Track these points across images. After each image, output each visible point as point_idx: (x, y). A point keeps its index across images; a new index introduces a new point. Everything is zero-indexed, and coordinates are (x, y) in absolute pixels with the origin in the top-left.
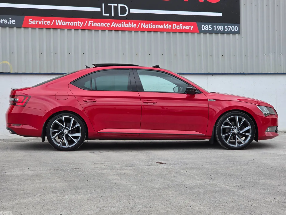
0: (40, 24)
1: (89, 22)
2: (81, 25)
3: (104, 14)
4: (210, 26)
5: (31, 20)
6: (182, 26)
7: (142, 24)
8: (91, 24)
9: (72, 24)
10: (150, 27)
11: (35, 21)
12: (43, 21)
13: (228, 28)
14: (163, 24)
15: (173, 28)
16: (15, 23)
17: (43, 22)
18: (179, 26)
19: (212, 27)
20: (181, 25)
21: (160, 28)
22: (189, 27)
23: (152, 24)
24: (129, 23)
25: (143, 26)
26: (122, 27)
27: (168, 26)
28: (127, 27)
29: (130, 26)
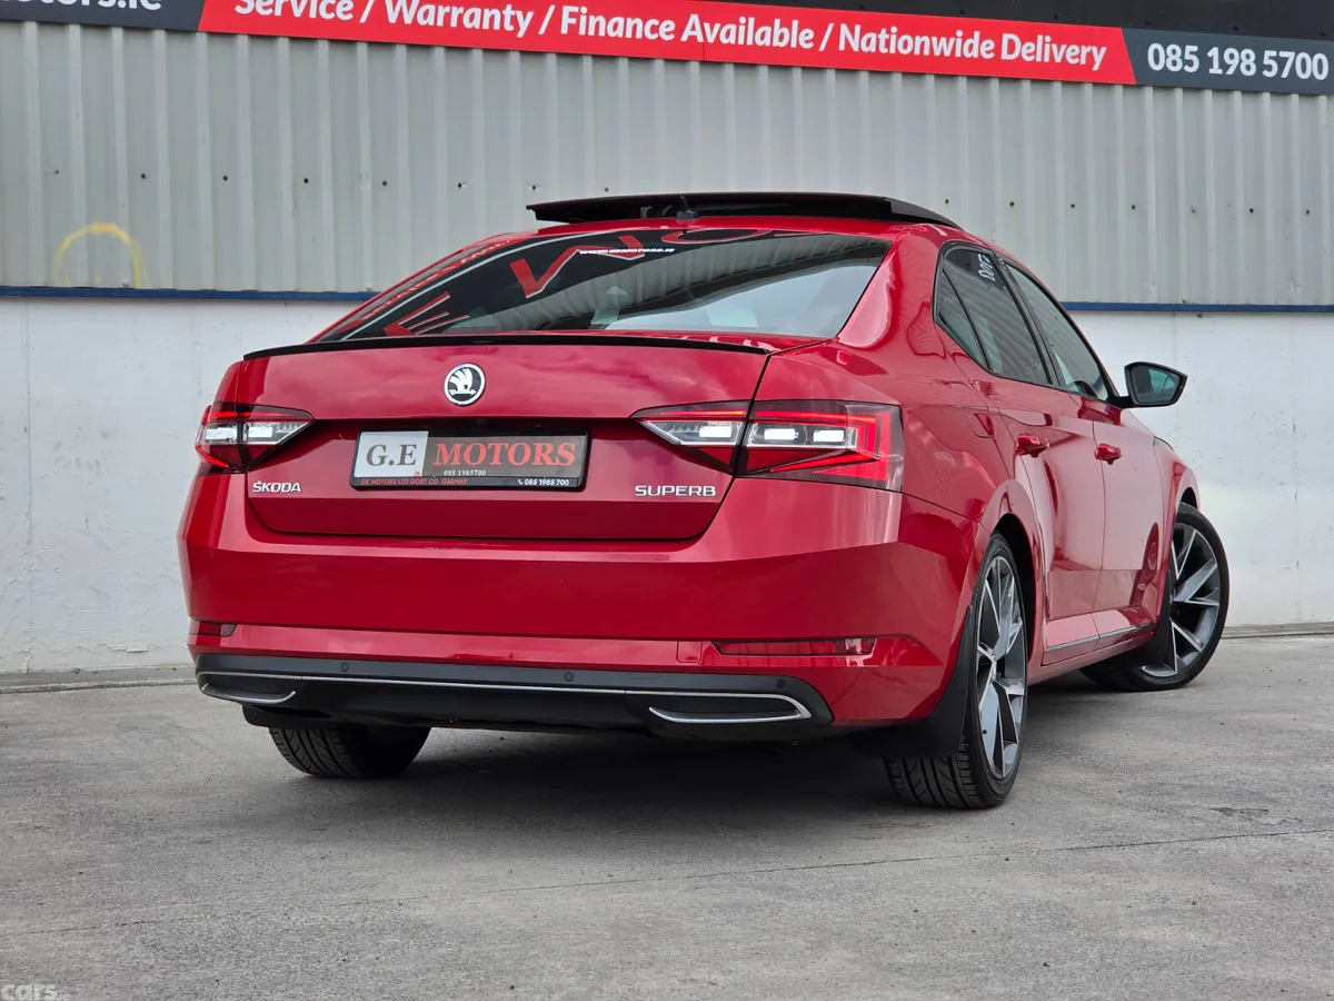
0: (297, 13)
1: (567, 10)
2: (524, 24)
4: (1189, 48)
6: (1047, 46)
7: (844, 28)
8: (573, 21)
9: (472, 18)
10: (883, 50)
13: (1282, 62)
14: (950, 34)
15: (1005, 56)
16: (158, 7)
18: (1035, 43)
19: (1202, 54)
20: (1044, 42)
21: (937, 53)
23: (894, 29)
24: (777, 22)
26: (741, 42)
27: (976, 47)
28: (767, 42)
29: (781, 38)
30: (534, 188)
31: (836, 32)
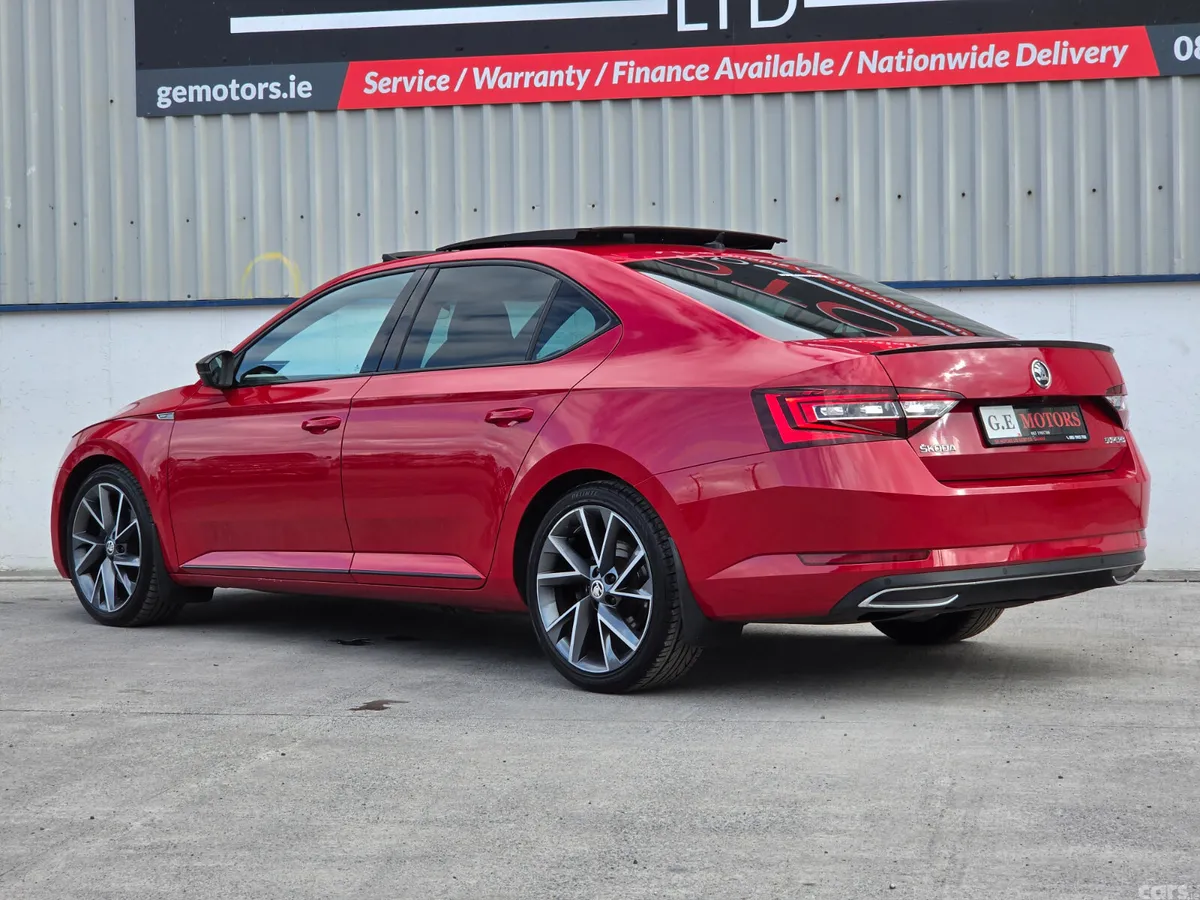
0: (409, 89)
1: (618, 65)
2: (582, 80)
3: (682, 26)
5: (372, 78)
6: (1065, 51)
7: (863, 55)
8: (623, 73)
9: (541, 79)
10: (899, 69)
11: (388, 79)
12: (421, 79)
14: (965, 49)
15: (1020, 63)
16: (309, 95)
17: (422, 82)
18: (1053, 50)
20: (1062, 47)
21: (952, 67)
22: (1105, 50)
23: (911, 51)
24: (800, 56)
25: (865, 67)
26: (767, 75)
27: (993, 57)
28: (790, 73)
29: (804, 68)
30: (593, 206)
31: (855, 59)
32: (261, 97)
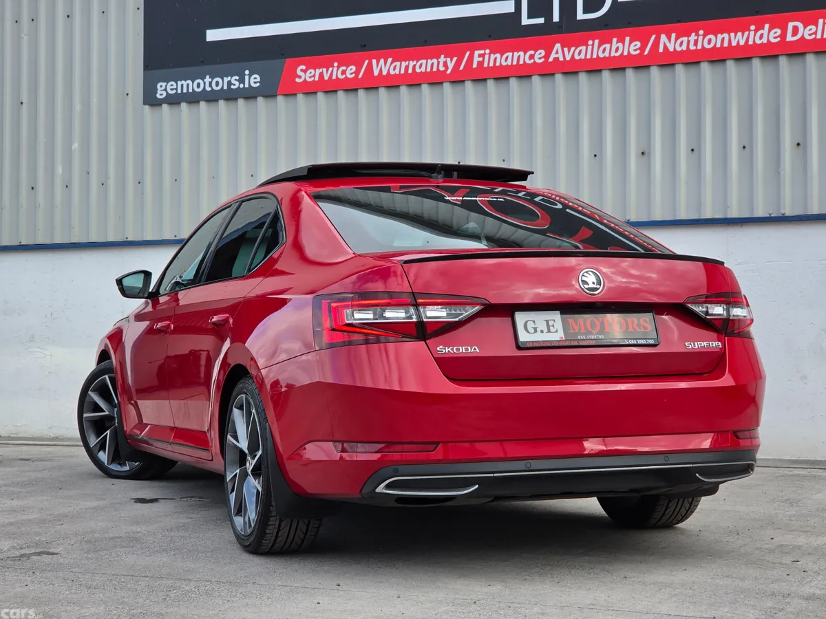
0: (326, 77)
1: (477, 53)
2: (451, 66)
3: (525, 21)
5: (302, 70)
6: (825, 27)
7: (663, 38)
8: (481, 59)
9: (421, 66)
10: (692, 47)
11: (312, 71)
14: (745, 29)
15: (789, 38)
16: (258, 84)
17: (336, 72)
18: (817, 26)
20: (824, 24)
21: (734, 44)
23: (701, 32)
24: (615, 40)
25: (665, 47)
26: (589, 57)
27: (768, 35)
28: (607, 54)
29: (617, 50)
31: (657, 41)
32: (225, 88)
